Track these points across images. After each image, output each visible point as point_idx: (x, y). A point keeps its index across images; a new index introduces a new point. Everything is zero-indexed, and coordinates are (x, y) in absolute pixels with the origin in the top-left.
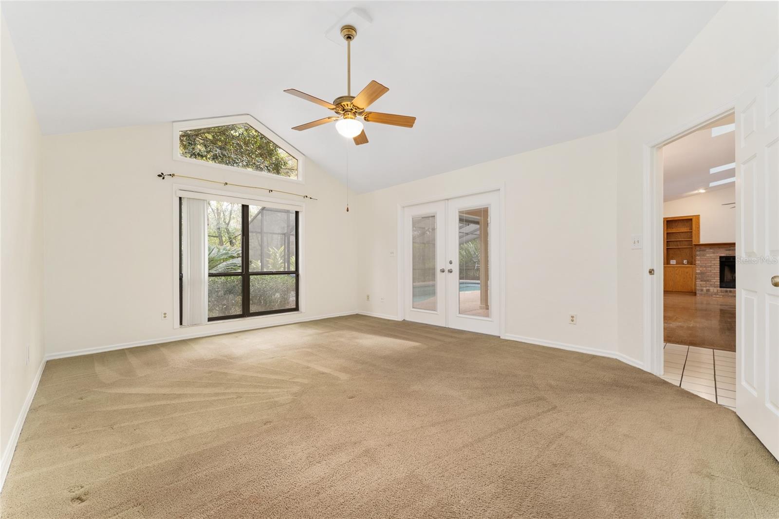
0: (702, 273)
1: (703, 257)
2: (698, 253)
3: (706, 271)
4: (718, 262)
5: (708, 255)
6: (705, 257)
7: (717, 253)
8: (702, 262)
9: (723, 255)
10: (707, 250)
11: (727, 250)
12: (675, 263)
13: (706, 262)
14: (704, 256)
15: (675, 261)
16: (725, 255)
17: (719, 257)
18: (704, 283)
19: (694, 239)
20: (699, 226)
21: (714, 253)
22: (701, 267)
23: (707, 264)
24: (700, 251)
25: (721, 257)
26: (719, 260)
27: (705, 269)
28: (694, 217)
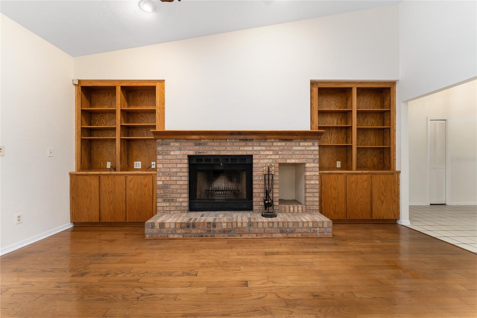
0: (165, 186)
1: (166, 157)
2: (159, 148)
3: (169, 183)
4: (185, 165)
5: (172, 153)
6: (170, 157)
7: (184, 150)
8: (165, 166)
9: (192, 153)
10: (172, 144)
11: (196, 145)
12: (140, 167)
13: (170, 166)
14: (167, 154)
15: (140, 163)
16: (195, 154)
17: (186, 157)
18: (168, 204)
19: (158, 124)
20: (164, 99)
21: (180, 149)
22: (164, 174)
23: (172, 170)
24: (162, 144)
25: (190, 157)
26: (186, 161)
27: (168, 178)
28: (158, 84)
